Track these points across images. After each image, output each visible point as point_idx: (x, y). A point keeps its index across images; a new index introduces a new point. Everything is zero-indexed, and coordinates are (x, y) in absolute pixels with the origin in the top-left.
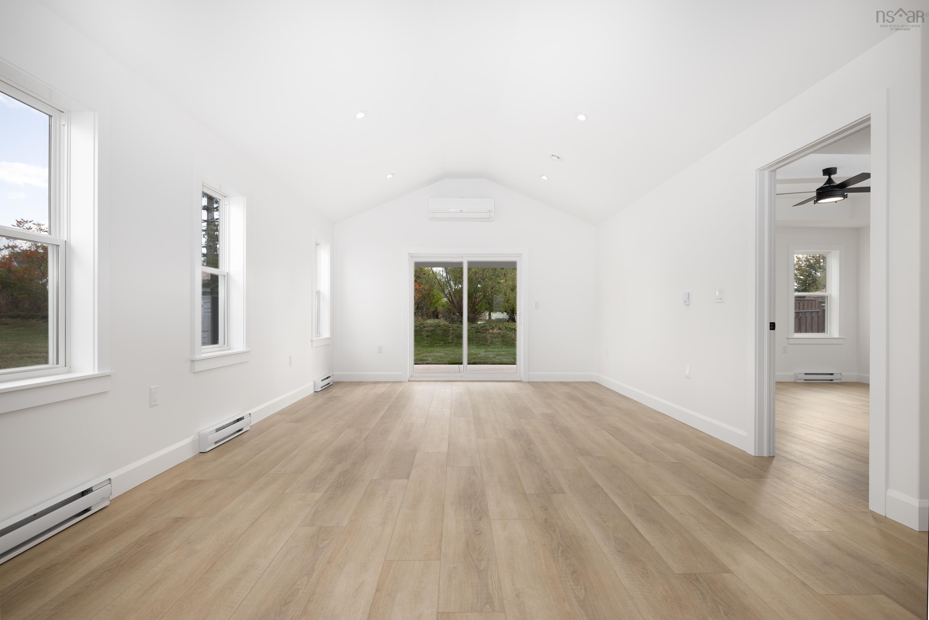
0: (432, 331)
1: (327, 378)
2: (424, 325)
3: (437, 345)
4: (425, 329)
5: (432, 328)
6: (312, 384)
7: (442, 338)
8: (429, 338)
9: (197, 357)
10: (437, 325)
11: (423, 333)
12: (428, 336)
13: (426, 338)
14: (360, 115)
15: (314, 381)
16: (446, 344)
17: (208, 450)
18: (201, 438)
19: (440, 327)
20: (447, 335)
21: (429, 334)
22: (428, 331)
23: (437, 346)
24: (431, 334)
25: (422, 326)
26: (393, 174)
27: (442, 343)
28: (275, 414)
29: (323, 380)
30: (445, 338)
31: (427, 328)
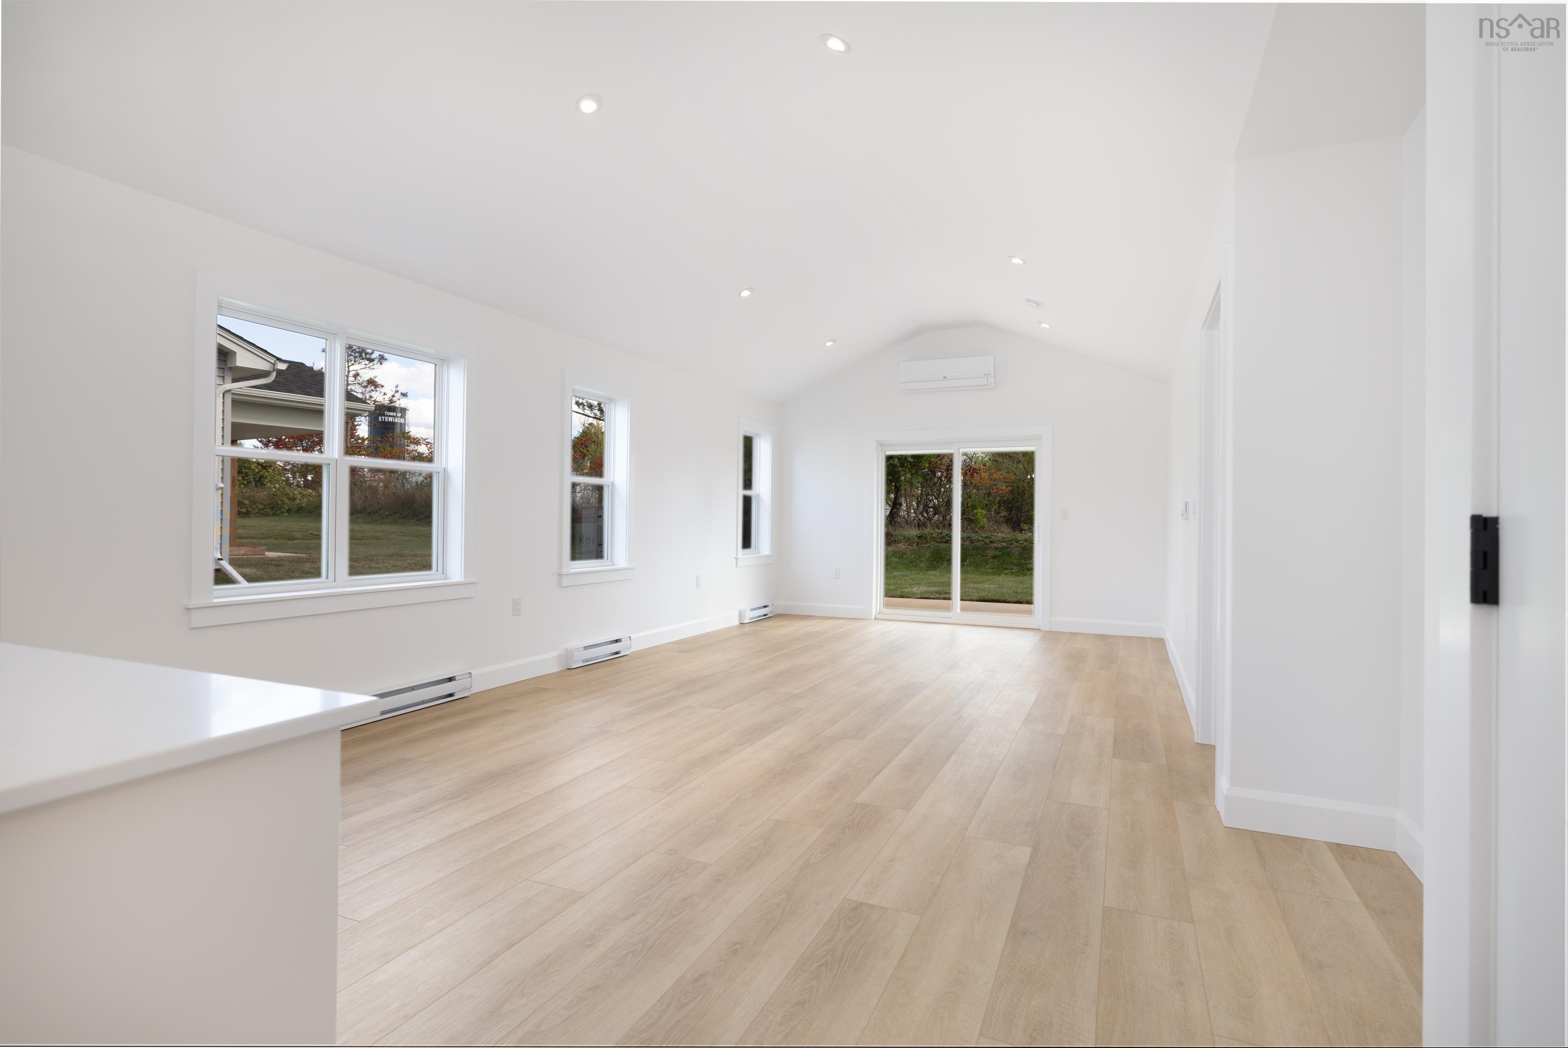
0: (1003, 548)
1: (765, 607)
2: (991, 540)
3: (1006, 572)
4: (993, 545)
5: (1004, 544)
6: (737, 613)
7: (1018, 561)
8: (995, 560)
9: (564, 571)
10: (1012, 540)
11: (988, 551)
12: (994, 557)
13: (990, 560)
14: (745, 294)
15: (740, 611)
16: (1023, 570)
17: (574, 667)
18: (568, 654)
19: (1018, 542)
20: (1026, 556)
21: (997, 553)
22: (996, 548)
23: (1006, 574)
24: (1001, 553)
25: (988, 541)
26: (833, 341)
27: (1015, 569)
28: (672, 643)
29: (752, 610)
30: (1024, 561)
31: (995, 544)
